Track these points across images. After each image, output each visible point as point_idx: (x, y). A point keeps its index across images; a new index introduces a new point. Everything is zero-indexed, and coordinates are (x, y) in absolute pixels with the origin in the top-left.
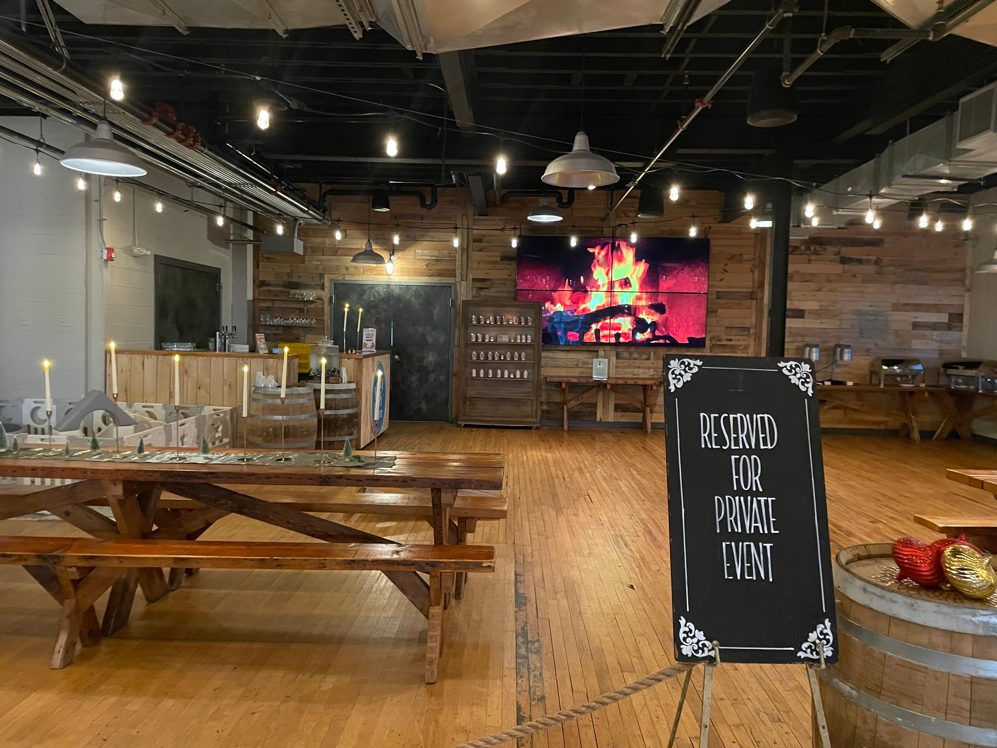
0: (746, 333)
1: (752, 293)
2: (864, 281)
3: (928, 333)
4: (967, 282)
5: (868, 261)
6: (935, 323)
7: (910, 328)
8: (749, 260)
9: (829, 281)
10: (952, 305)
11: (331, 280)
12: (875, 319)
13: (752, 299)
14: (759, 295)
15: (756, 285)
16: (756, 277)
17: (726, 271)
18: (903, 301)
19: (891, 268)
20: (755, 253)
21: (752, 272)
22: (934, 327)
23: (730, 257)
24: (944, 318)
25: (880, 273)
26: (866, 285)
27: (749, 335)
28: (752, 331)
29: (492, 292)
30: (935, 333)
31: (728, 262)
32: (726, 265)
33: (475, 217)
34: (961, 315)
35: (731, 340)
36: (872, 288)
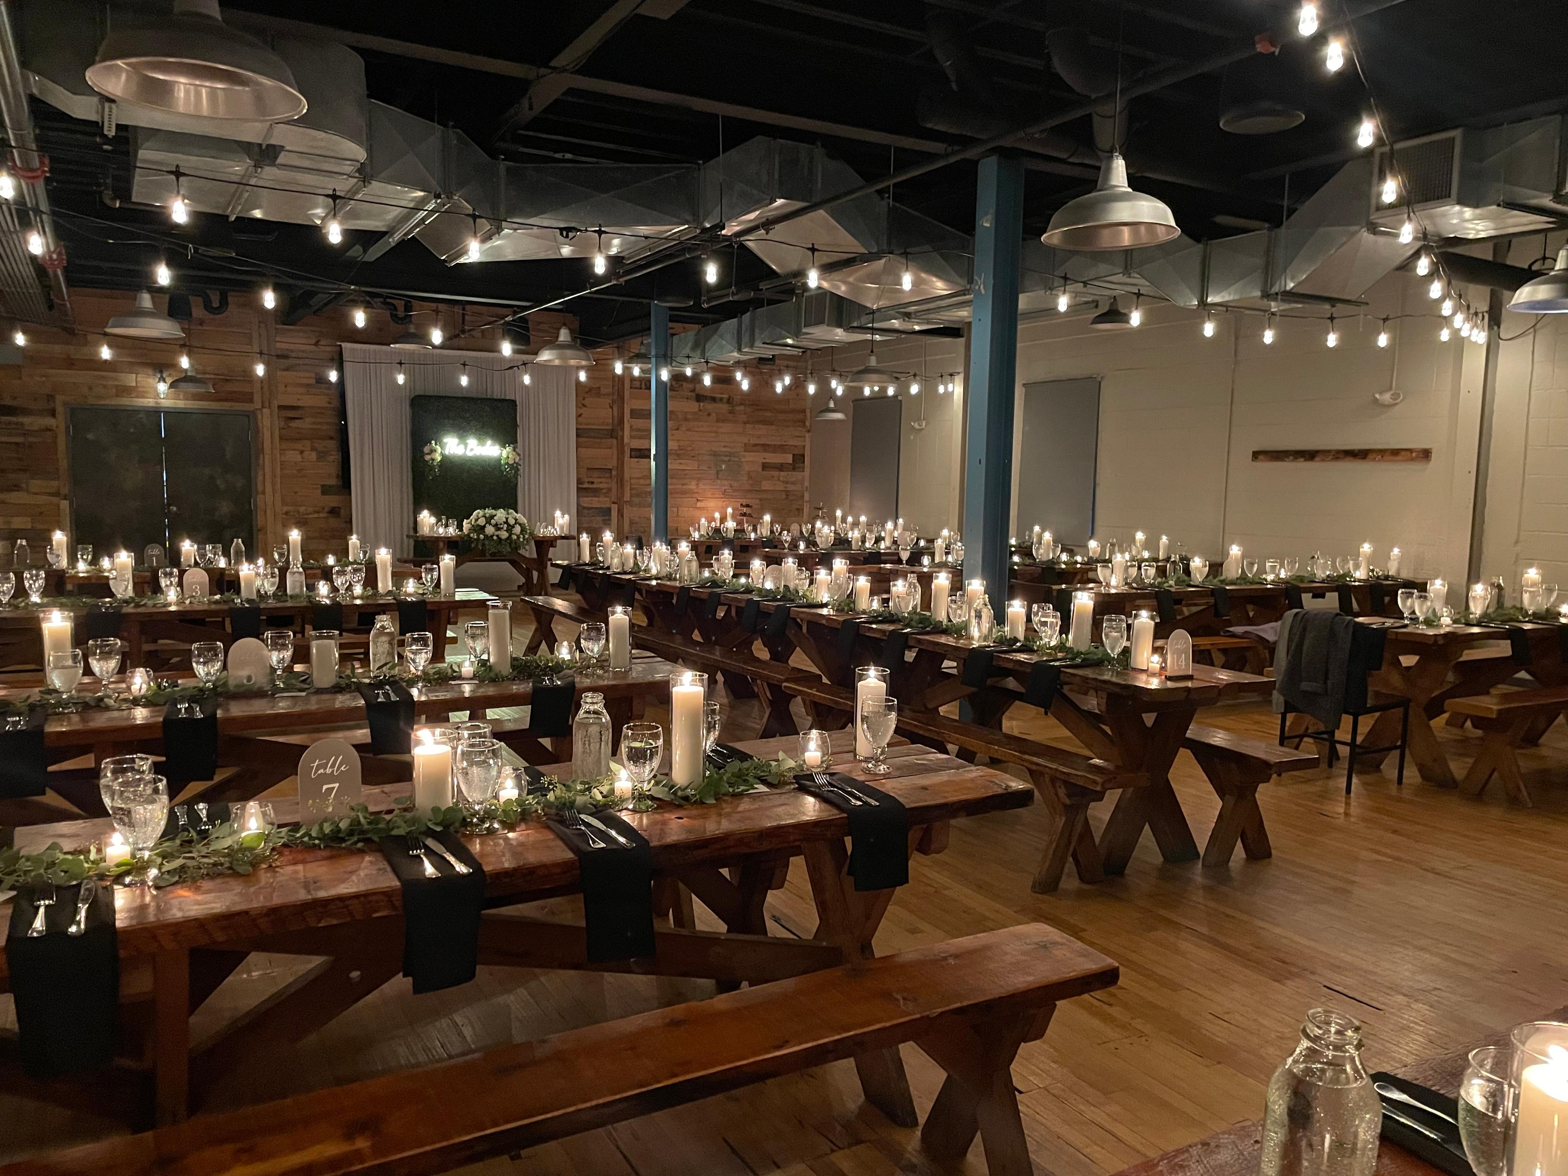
0: (608, 475)
1: (612, 430)
2: (718, 421)
3: (775, 473)
4: (808, 424)
5: (721, 399)
6: (782, 464)
7: (760, 469)
8: (608, 395)
9: (686, 419)
10: (796, 446)
11: (65, 404)
12: (729, 460)
13: (612, 437)
14: (620, 433)
15: (616, 421)
16: (616, 414)
17: (584, 405)
18: (753, 441)
19: (742, 408)
20: (613, 386)
21: (612, 407)
22: (781, 467)
23: (587, 389)
24: (789, 458)
25: (731, 412)
26: (721, 424)
27: (611, 477)
28: (614, 473)
29: (306, 424)
30: (782, 473)
31: (586, 395)
32: (584, 399)
33: (278, 326)
34: (803, 456)
35: (593, 483)
36: (726, 427)
